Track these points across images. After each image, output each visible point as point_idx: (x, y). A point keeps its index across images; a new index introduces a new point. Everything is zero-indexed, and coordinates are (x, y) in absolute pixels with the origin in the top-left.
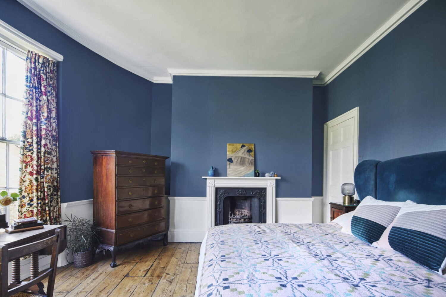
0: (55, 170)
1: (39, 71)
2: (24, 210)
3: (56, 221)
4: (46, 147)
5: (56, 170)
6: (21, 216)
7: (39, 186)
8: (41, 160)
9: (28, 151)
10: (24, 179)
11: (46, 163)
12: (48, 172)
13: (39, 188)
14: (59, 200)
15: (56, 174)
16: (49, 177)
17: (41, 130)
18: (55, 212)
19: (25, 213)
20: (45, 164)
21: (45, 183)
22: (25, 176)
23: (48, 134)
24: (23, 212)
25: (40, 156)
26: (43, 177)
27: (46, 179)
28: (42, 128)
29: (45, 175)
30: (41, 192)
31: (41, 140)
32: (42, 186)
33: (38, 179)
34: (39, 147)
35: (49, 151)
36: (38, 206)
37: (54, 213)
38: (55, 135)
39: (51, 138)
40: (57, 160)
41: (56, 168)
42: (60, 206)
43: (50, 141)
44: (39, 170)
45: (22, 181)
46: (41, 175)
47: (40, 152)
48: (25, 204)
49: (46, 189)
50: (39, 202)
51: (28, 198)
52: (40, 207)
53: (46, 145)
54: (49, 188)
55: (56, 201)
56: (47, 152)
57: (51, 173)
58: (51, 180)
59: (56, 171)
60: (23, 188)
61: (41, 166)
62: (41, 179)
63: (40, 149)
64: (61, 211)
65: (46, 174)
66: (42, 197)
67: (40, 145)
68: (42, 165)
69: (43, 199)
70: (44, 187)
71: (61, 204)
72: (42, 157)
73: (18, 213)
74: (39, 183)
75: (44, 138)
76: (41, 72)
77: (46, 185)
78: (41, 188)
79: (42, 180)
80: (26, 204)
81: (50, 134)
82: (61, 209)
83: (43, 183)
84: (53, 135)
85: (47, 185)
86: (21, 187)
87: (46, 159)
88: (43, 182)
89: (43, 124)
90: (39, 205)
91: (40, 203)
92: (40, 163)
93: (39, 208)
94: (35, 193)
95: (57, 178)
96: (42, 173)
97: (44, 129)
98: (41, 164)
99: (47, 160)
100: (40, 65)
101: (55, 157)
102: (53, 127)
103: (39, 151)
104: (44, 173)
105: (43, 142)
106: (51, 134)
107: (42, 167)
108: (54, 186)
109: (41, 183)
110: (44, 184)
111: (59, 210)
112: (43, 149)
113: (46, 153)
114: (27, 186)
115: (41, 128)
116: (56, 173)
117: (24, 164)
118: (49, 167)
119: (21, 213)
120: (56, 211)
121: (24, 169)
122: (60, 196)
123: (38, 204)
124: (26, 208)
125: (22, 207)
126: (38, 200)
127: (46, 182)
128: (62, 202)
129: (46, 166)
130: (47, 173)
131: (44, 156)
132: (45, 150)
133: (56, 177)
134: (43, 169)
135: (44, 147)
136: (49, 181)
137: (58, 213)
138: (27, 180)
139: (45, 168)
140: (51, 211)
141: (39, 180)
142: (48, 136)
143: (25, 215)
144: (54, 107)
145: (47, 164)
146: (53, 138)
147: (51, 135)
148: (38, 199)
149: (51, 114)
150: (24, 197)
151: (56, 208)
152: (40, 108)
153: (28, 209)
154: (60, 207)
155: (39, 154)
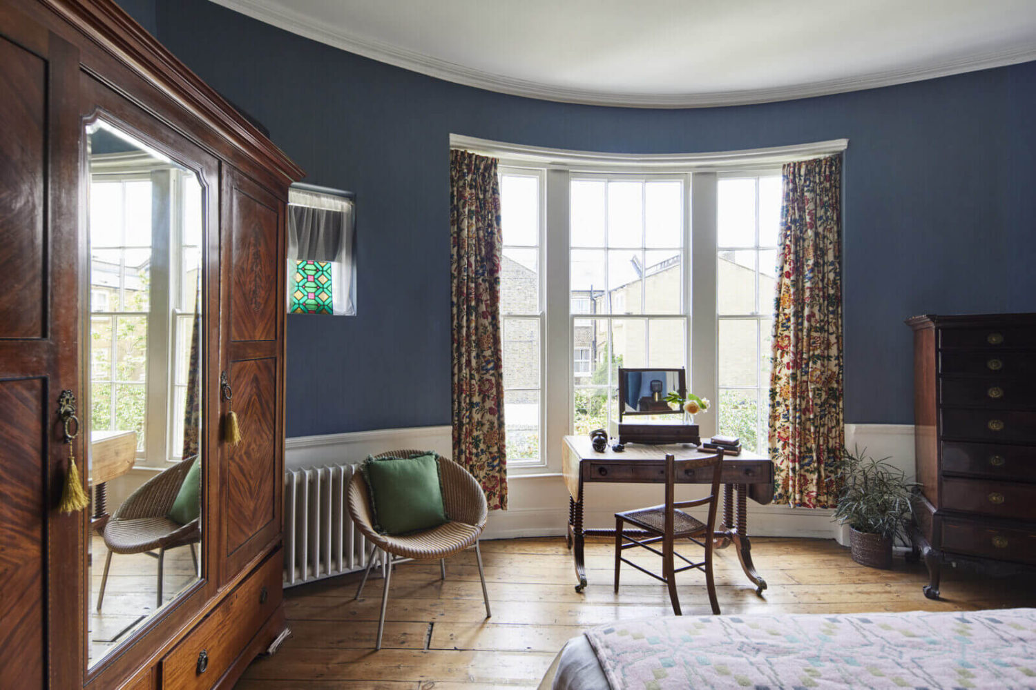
0: (835, 359)
1: (803, 190)
2: (778, 424)
3: (832, 455)
4: (813, 319)
5: (837, 358)
6: (774, 433)
7: (798, 388)
8: (802, 342)
9: (785, 329)
10: (779, 375)
11: (811, 348)
12: (815, 363)
13: (798, 391)
14: (841, 416)
15: (837, 367)
16: (818, 373)
17: (803, 290)
18: (832, 438)
19: (778, 430)
20: (809, 351)
21: (809, 383)
22: (780, 370)
23: (818, 295)
24: (777, 427)
25: (800, 336)
26: (807, 373)
27: (811, 376)
28: (806, 287)
29: (810, 370)
30: (802, 398)
31: (803, 309)
32: (804, 388)
33: (797, 376)
34: (800, 320)
35: (818, 325)
36: (795, 421)
37: (830, 440)
38: (833, 295)
39: (824, 301)
40: (838, 341)
41: (836, 355)
42: (843, 427)
43: (820, 307)
44: (798, 361)
45: (775, 378)
46: (802, 368)
47: (802, 330)
48: (779, 416)
49: (811, 395)
50: (798, 414)
51: (783, 406)
52: (799, 424)
53: (812, 315)
54: (817, 392)
55: (836, 417)
56: (814, 328)
57: (823, 365)
58: (821, 379)
59: (837, 362)
60: (778, 390)
61: (802, 354)
62: (802, 375)
63: (802, 324)
64: (844, 438)
65: (812, 368)
66: (803, 406)
67: (802, 317)
68: (804, 351)
69: (805, 411)
70: (808, 391)
71: (845, 425)
72: (805, 337)
73: (767, 428)
74: (798, 383)
75: (808, 304)
76: (806, 189)
77: (811, 387)
78: (802, 392)
79: (805, 378)
80: (781, 416)
81: (821, 294)
82: (843, 434)
83: (805, 384)
84: (829, 295)
85: (813, 387)
86: (772, 387)
87: (812, 341)
88: (807, 382)
89: (806, 280)
90: (798, 421)
91: (800, 417)
92: (800, 348)
93: (797, 426)
94: (791, 399)
95: (839, 373)
96: (804, 366)
97: (808, 288)
98: (802, 350)
99: (814, 343)
100: (802, 178)
101: (834, 336)
102: (828, 279)
103: (800, 327)
104: (807, 365)
105: (807, 312)
106: (824, 293)
107: (805, 356)
108: (831, 389)
109: (801, 383)
110: (807, 384)
111: (841, 434)
112: (806, 324)
113: (813, 330)
114: (782, 385)
115: (803, 286)
116: (836, 365)
117: (780, 351)
118: (818, 355)
119: (773, 428)
120: (835, 437)
121: (779, 360)
122: (843, 409)
123: (795, 417)
124: (780, 422)
125: (775, 420)
126: (796, 412)
127: (811, 382)
128: (845, 421)
129: (811, 353)
130: (815, 366)
131: (809, 335)
132: (811, 325)
133: (837, 373)
134: (805, 359)
135: (809, 321)
136: (818, 380)
137: (838, 441)
138: (782, 376)
139: (809, 359)
140: (821, 435)
141: (799, 378)
142: (817, 298)
143: (779, 433)
144: (830, 243)
145: (814, 350)
146: (828, 300)
147: (824, 297)
148: (795, 409)
149: (826, 257)
150: (779, 404)
151: (834, 430)
152: (803, 254)
153: (783, 424)
154: (843, 431)
155: (800, 333)
